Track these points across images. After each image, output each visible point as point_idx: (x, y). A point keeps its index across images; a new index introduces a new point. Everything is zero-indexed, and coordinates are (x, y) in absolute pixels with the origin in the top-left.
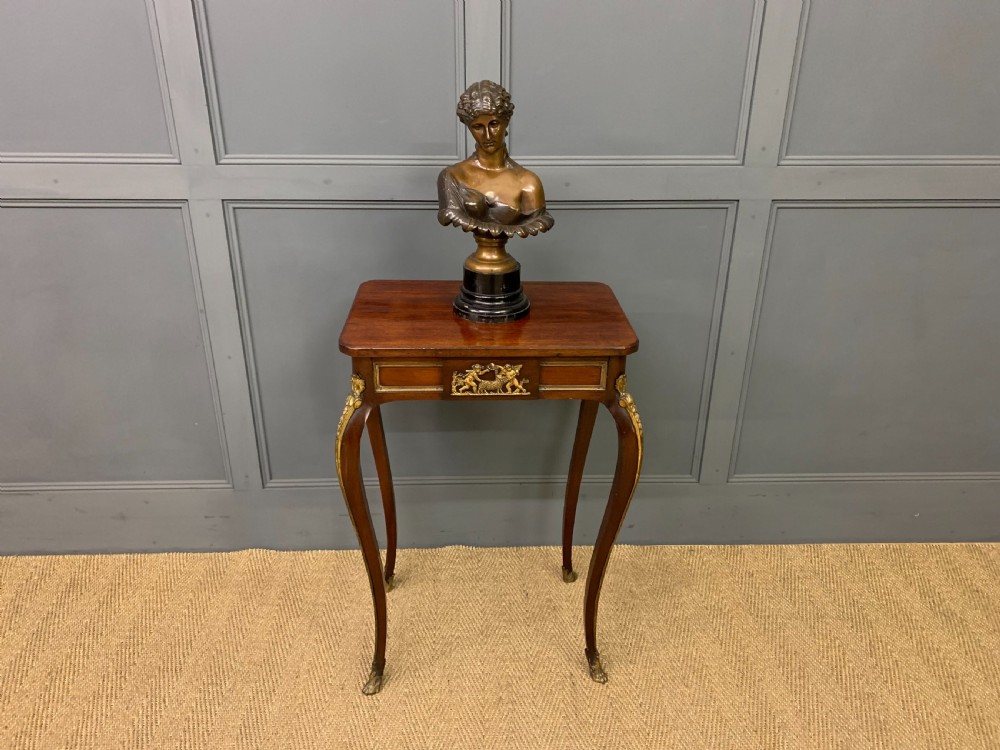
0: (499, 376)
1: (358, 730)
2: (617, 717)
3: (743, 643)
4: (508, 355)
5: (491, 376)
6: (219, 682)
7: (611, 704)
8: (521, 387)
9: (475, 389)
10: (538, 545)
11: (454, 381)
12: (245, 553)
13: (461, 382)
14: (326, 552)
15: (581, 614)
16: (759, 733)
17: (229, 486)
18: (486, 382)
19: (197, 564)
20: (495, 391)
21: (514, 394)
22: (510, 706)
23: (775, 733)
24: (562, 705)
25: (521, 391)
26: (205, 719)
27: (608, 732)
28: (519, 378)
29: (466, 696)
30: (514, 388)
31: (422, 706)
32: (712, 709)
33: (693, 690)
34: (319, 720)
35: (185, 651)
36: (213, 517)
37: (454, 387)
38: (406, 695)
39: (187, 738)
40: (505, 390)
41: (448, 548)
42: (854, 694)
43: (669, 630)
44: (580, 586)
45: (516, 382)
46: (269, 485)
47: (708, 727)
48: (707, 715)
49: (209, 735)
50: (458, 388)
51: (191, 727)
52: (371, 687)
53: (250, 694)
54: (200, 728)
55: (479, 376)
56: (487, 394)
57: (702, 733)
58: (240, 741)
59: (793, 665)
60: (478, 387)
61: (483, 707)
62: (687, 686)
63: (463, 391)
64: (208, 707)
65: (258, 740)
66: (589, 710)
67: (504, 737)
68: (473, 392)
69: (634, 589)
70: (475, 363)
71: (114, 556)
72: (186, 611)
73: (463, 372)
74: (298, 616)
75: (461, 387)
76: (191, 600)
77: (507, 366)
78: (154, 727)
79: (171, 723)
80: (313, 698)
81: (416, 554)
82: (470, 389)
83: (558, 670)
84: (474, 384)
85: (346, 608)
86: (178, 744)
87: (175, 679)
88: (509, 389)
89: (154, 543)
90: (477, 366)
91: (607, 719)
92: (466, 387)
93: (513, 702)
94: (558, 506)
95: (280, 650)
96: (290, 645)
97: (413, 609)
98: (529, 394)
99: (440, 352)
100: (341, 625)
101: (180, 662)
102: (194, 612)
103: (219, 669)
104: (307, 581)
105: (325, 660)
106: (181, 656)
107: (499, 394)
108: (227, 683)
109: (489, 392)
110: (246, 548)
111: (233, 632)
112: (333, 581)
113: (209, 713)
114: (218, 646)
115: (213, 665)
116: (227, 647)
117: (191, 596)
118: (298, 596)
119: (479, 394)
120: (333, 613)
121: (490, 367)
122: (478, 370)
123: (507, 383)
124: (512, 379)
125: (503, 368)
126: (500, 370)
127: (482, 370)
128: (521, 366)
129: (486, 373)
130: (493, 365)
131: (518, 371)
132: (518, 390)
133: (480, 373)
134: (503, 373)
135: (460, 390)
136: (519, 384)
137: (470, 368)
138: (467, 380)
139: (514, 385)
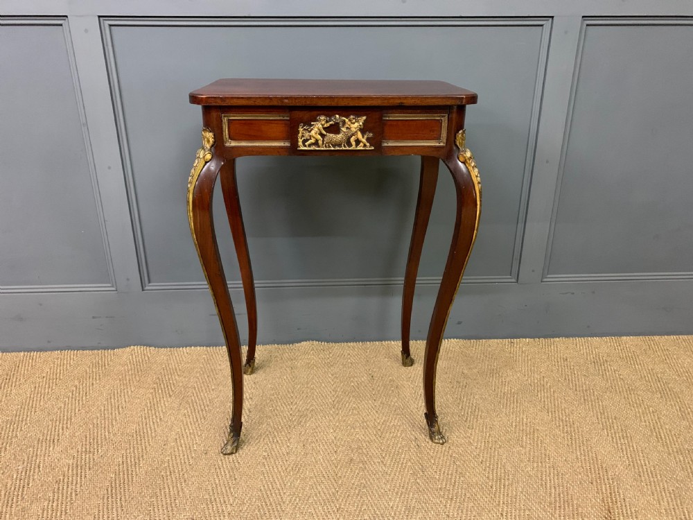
0: (344, 129)
1: (219, 488)
2: (461, 473)
3: (567, 411)
4: (352, 104)
5: (335, 129)
6: (92, 450)
7: (454, 462)
8: (364, 140)
9: (320, 142)
10: (381, 340)
11: (300, 135)
12: (128, 349)
13: (307, 135)
14: (198, 348)
15: (422, 391)
16: (594, 483)
17: (114, 289)
18: (331, 135)
19: (85, 359)
20: (340, 145)
21: (358, 148)
22: (361, 465)
23: (609, 484)
24: (409, 464)
25: (365, 146)
26: (74, 482)
27: (454, 486)
28: (363, 131)
29: (320, 457)
30: (358, 142)
31: (279, 466)
32: (548, 465)
33: (528, 449)
34: (182, 480)
35: (65, 426)
36: (100, 317)
37: (300, 143)
38: (265, 458)
39: (56, 498)
40: (349, 144)
41: (304, 343)
42: (675, 450)
43: (500, 402)
44: (418, 369)
45: (359, 135)
46: (147, 288)
47: (546, 480)
48: (544, 470)
49: (76, 495)
50: (304, 142)
51: (61, 488)
52: (229, 447)
53: (120, 459)
54: (69, 489)
55: (324, 129)
56: (333, 149)
57: (542, 485)
58: (105, 500)
59: (616, 428)
60: (323, 141)
61: (336, 467)
62: (522, 446)
63: (310, 145)
64: (79, 471)
65: (123, 499)
66: (434, 467)
67: (357, 491)
68: (319, 147)
69: (465, 371)
70: (320, 115)
71: (13, 354)
72: (71, 394)
73: (308, 123)
74: (170, 396)
75: (307, 140)
76: (76, 386)
77: (352, 117)
78: (25, 489)
79: (42, 486)
80: (178, 461)
81: (276, 348)
82: (316, 143)
83: (403, 435)
84: (319, 137)
85: (213, 390)
86: (46, 504)
87: (51, 449)
88: (354, 143)
89: (49, 342)
90: (322, 118)
91: (452, 475)
92: (313, 141)
93: (364, 463)
94: (397, 303)
95: (151, 423)
96: (160, 419)
97: (273, 389)
98: (373, 148)
99: (286, 101)
100: (208, 403)
101: (59, 434)
102: (77, 394)
103: (94, 439)
104: (180, 370)
105: (191, 431)
106: (61, 430)
107: (344, 149)
108: (100, 451)
109: (334, 146)
110: (129, 345)
111: (110, 409)
112: (203, 370)
113: (79, 476)
114: (95, 421)
115: (88, 436)
116: (103, 421)
117: (76, 383)
118: (171, 382)
119: (325, 149)
120: (202, 394)
121: (335, 118)
122: (323, 122)
123: (351, 137)
124: (356, 132)
125: (347, 120)
126: (344, 122)
127: (327, 122)
128: (364, 118)
129: (331, 125)
130: (337, 116)
131: (361, 124)
132: (361, 144)
133: (325, 126)
134: (347, 126)
135: (307, 144)
136: (363, 137)
137: (315, 120)
138: (313, 133)
139: (358, 139)
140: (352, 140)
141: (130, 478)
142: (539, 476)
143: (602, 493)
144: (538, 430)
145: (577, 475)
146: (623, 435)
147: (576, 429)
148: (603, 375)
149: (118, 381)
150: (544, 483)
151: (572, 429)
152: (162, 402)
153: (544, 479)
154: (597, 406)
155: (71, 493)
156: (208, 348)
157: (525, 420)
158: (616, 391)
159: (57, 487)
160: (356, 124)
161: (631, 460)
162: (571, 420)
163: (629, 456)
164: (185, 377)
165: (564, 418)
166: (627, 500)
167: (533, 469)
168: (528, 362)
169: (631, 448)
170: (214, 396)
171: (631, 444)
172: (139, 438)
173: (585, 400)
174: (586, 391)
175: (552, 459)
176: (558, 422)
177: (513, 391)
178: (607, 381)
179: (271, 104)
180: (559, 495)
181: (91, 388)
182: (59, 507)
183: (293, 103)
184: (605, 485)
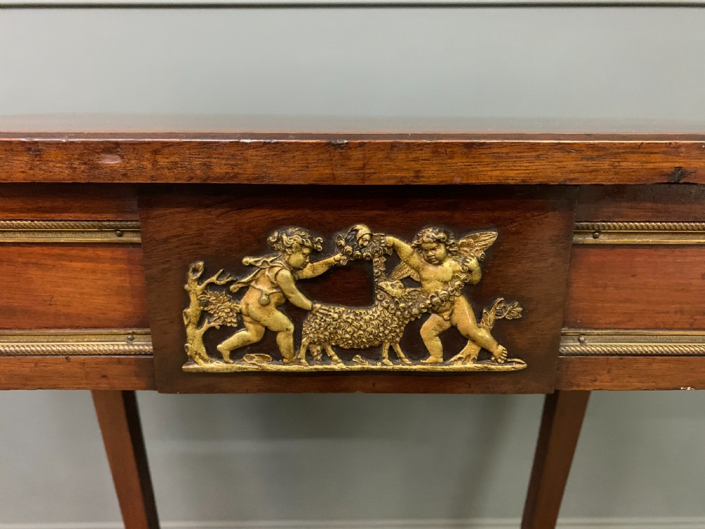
0: (391, 287)
4: (433, 174)
5: (349, 284)
8: (484, 334)
9: (284, 341)
11: (192, 310)
13: (223, 311)
18: (336, 311)
20: (372, 352)
21: (456, 365)
25: (485, 354)
28: (478, 294)
30: (453, 340)
37: (195, 343)
40: (415, 347)
45: (464, 313)
50: (212, 339)
55: (303, 285)
56: (339, 366)
60: (298, 335)
63: (237, 353)
68: (278, 357)
70: (281, 224)
73: (228, 260)
75: (226, 331)
77: (430, 233)
82: (267, 344)
84: (280, 319)
88: (435, 345)
90: (293, 236)
92: (248, 334)
98: (519, 365)
99: (111, 161)
107: (390, 365)
109: (346, 354)
119: (305, 367)
121: (352, 241)
122: (297, 258)
123: (425, 316)
124: (449, 299)
125: (406, 248)
126: (393, 258)
127: (315, 255)
128: (489, 237)
129: (335, 269)
130: (363, 230)
131: (473, 263)
132: (470, 349)
133: (307, 272)
134: (407, 271)
135: (223, 346)
136: (479, 317)
137: (262, 248)
138: (251, 301)
139: (454, 328)
140: (430, 330)
160: (450, 265)
179: (39, 175)
183: (144, 172)
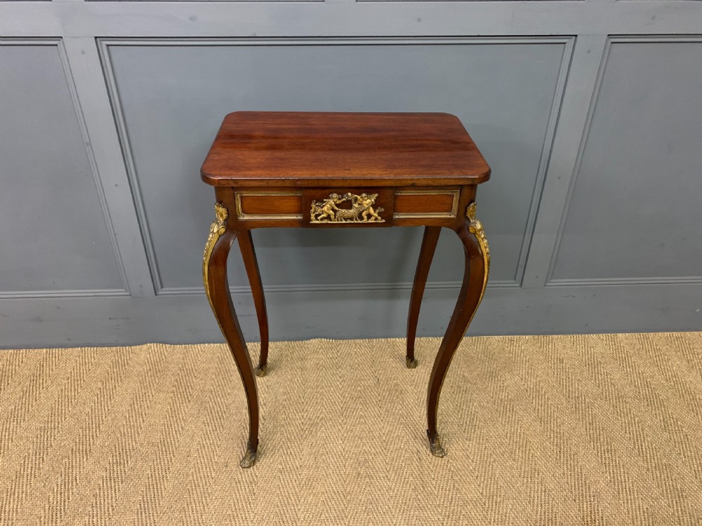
0: (356, 205)
1: (240, 503)
2: (458, 489)
3: (559, 420)
5: (348, 205)
6: (122, 461)
7: (452, 477)
8: (376, 215)
9: (333, 217)
12: (145, 347)
16: (577, 501)
17: (127, 294)
18: (343, 211)
19: (105, 357)
21: (370, 222)
22: (367, 480)
23: (591, 501)
24: (411, 479)
25: (376, 219)
26: (110, 496)
27: (451, 503)
29: (330, 471)
31: (293, 480)
32: (536, 481)
33: (520, 463)
34: (207, 495)
35: (94, 434)
36: (116, 318)
38: (280, 470)
39: (95, 513)
41: (313, 339)
42: (654, 465)
43: (497, 410)
44: (422, 372)
45: (372, 210)
46: (161, 293)
47: (534, 496)
48: (532, 485)
49: (113, 510)
51: (98, 503)
52: (247, 461)
53: (149, 472)
54: (106, 503)
55: (337, 205)
58: (139, 515)
59: (602, 440)
61: (345, 482)
62: (514, 460)
64: (113, 484)
65: (155, 514)
66: (434, 482)
67: (364, 508)
68: (331, 220)
69: (466, 374)
71: (36, 351)
72: (96, 398)
74: (189, 401)
76: (100, 389)
77: (363, 195)
78: (67, 503)
79: (81, 499)
80: (202, 474)
81: (286, 346)
83: (407, 447)
84: (332, 212)
85: (229, 394)
86: (87, 519)
87: (85, 460)
88: (365, 217)
90: (335, 196)
91: (449, 490)
92: (324, 215)
93: (370, 476)
95: (174, 433)
96: (182, 427)
97: (285, 394)
99: (299, 182)
100: (225, 409)
101: (90, 444)
102: (102, 399)
103: (122, 450)
104: (196, 371)
105: (211, 441)
106: (91, 439)
108: (129, 462)
110: (146, 343)
111: (134, 416)
112: (218, 370)
113: (113, 489)
114: (122, 429)
115: (117, 446)
116: (129, 430)
117: (100, 385)
118: (189, 384)
120: (219, 399)
121: (348, 196)
122: (335, 200)
126: (356, 199)
127: (339, 199)
128: (376, 195)
129: (343, 202)
130: (350, 194)
131: (373, 200)
132: (373, 218)
133: (337, 202)
134: (359, 202)
135: (319, 218)
137: (328, 197)
138: (325, 208)
140: (364, 214)
141: (159, 492)
142: (529, 491)
143: (583, 511)
144: (530, 442)
145: (562, 492)
146: (607, 449)
147: (565, 441)
148: (596, 379)
149: (139, 384)
150: (532, 501)
151: (562, 441)
152: (182, 407)
153: (532, 496)
154: (587, 415)
155: (108, 508)
156: (221, 345)
157: (519, 431)
158: (606, 398)
159: (94, 501)
160: (368, 201)
161: (612, 475)
162: (562, 432)
163: (611, 471)
164: (201, 379)
165: (555, 430)
166: (604, 519)
167: (523, 485)
168: (526, 364)
169: (614, 463)
170: (230, 401)
171: (614, 458)
172: (164, 449)
173: (576, 408)
174: (578, 397)
175: (541, 474)
176: (549, 433)
177: (510, 397)
178: (599, 386)
179: (284, 185)
180: (545, 513)
181: (114, 391)
182: (99, 522)
183: (305, 185)
184: (587, 502)
